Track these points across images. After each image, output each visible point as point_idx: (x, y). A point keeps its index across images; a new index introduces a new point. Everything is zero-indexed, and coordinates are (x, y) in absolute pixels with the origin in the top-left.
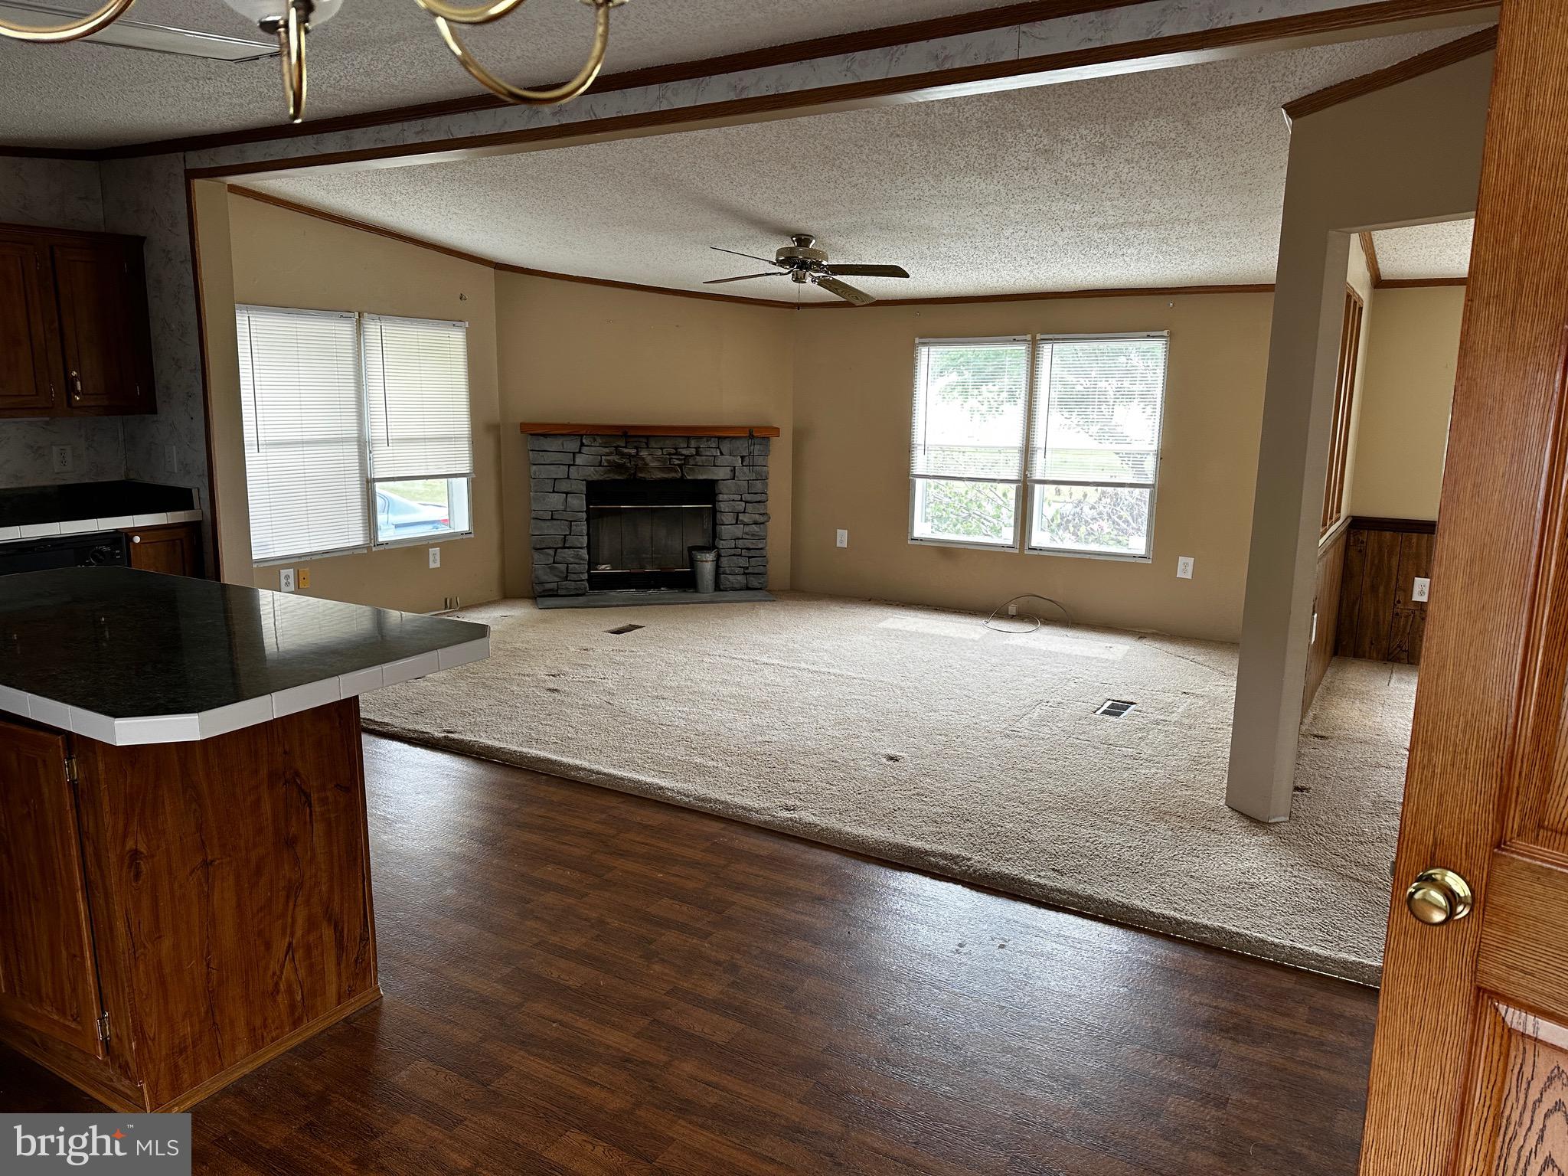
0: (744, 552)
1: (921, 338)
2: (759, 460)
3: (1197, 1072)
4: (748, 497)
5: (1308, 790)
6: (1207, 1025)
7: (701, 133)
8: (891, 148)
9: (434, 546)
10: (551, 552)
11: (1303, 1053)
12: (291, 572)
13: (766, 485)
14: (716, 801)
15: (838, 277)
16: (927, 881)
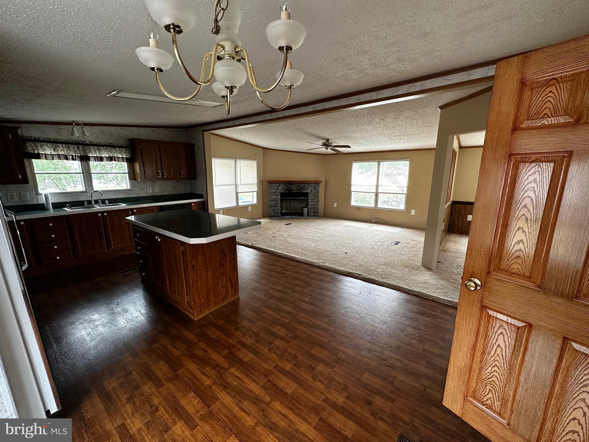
0: (314, 208)
1: (354, 161)
2: (317, 188)
3: (414, 322)
4: (314, 196)
5: (441, 262)
6: (416, 313)
7: (306, 118)
8: (348, 120)
9: (249, 206)
10: (273, 208)
11: (439, 320)
12: (222, 211)
13: (319, 194)
14: (307, 261)
15: (335, 148)
16: (353, 279)
